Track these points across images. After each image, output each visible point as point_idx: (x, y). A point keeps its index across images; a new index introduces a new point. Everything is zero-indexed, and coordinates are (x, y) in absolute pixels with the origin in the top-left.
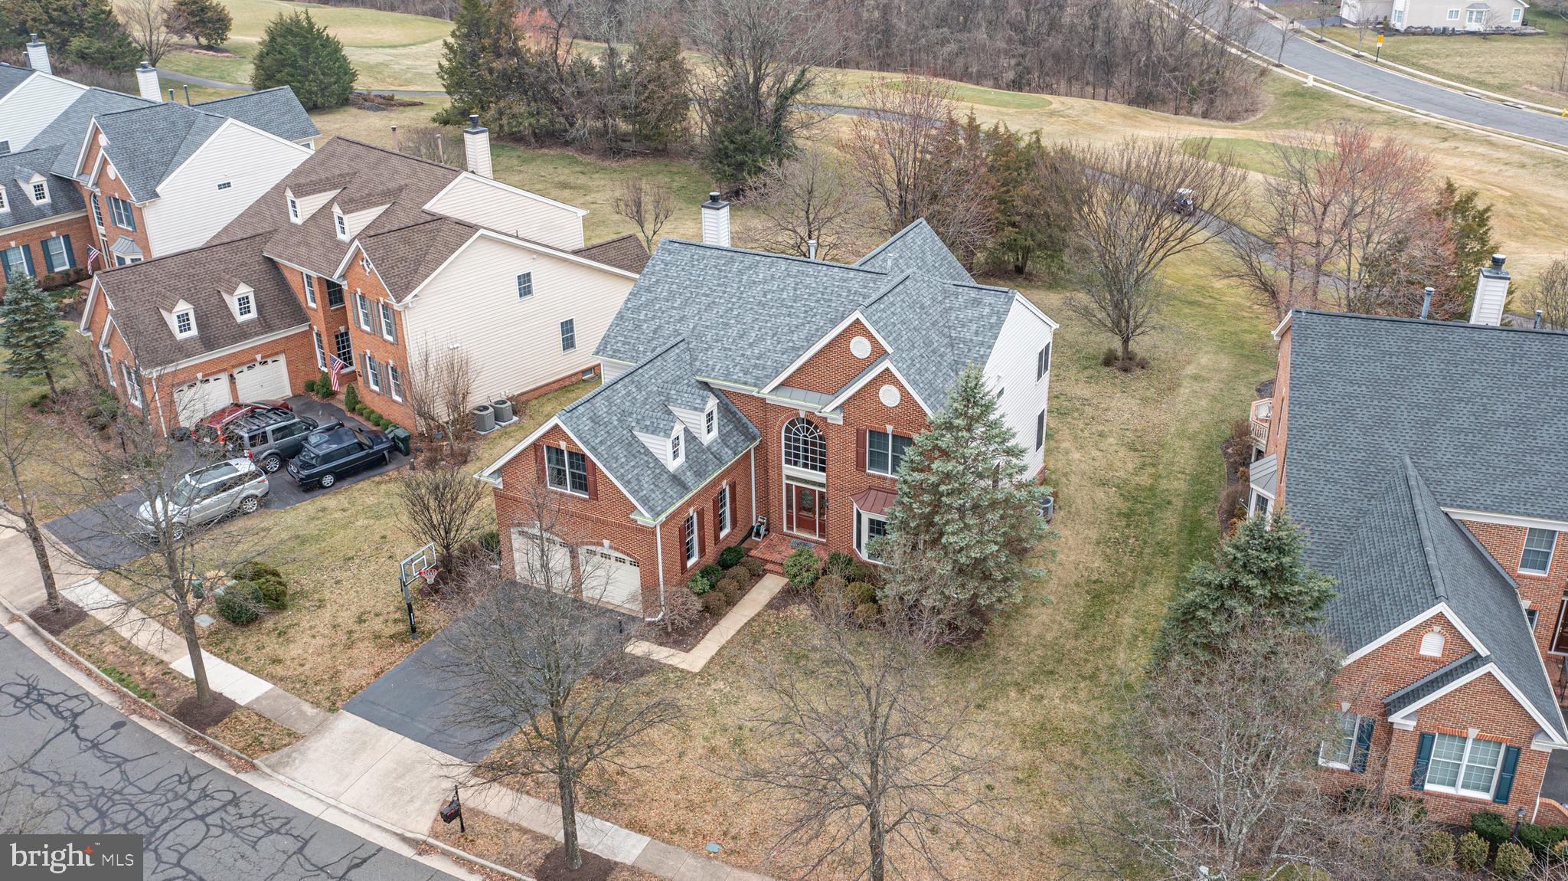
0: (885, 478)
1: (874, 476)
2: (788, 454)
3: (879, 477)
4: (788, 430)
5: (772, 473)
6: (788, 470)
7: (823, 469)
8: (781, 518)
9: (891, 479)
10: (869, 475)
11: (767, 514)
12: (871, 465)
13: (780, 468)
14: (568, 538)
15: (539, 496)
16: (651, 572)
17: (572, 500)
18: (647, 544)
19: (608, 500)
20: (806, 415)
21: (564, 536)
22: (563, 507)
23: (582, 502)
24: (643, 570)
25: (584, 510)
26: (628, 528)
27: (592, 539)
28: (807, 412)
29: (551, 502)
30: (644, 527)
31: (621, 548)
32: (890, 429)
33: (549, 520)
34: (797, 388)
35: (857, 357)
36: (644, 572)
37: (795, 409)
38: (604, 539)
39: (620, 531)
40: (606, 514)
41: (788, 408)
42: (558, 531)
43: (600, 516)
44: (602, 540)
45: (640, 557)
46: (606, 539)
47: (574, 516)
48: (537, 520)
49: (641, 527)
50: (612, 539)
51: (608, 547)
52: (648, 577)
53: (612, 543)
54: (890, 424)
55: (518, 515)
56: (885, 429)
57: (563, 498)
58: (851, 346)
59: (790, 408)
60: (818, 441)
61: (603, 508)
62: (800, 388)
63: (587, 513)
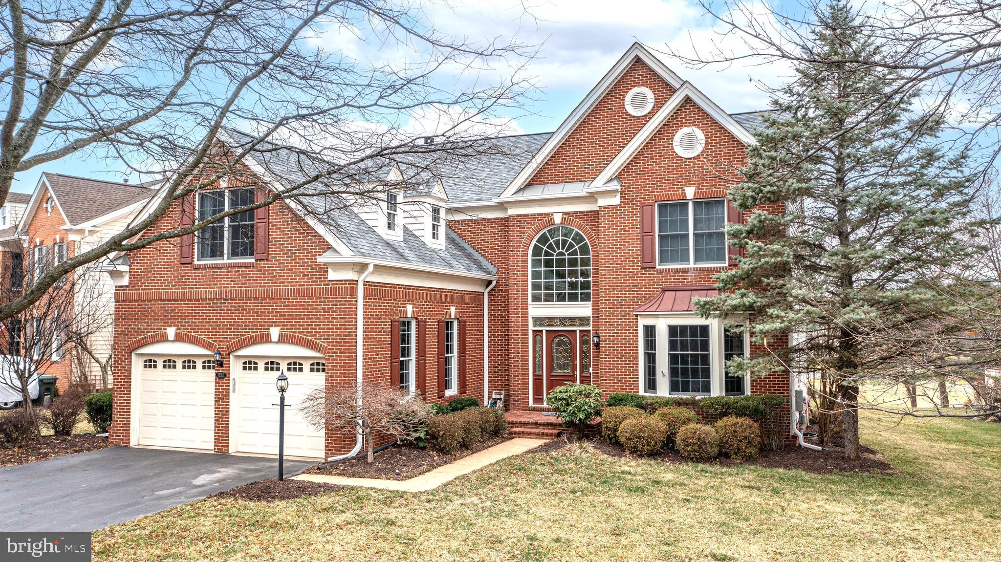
0: (685, 271)
1: (669, 271)
2: (536, 287)
3: (677, 271)
4: (537, 251)
5: (515, 319)
6: (537, 310)
7: (586, 298)
8: (526, 385)
9: (696, 270)
10: (661, 272)
11: (507, 387)
12: (662, 261)
13: (525, 308)
14: (216, 341)
15: (180, 281)
16: (343, 367)
17: (228, 272)
18: (340, 315)
19: (285, 254)
20: (563, 220)
21: (210, 341)
22: (214, 288)
23: (244, 269)
24: (332, 366)
25: (245, 284)
26: (311, 294)
27: (252, 332)
28: (565, 213)
29: (196, 285)
30: (337, 284)
31: (297, 334)
32: (690, 192)
33: (190, 320)
34: (551, 183)
35: (634, 117)
36: (333, 370)
37: (548, 214)
38: (272, 326)
39: (298, 302)
40: (278, 279)
41: (539, 215)
42: (200, 335)
43: (268, 286)
44: (269, 329)
45: (328, 342)
46: (275, 326)
47: (228, 300)
48: (171, 326)
49: (332, 284)
50: (284, 322)
51: (276, 340)
52: (338, 377)
53: (284, 329)
54: (691, 185)
55: (143, 326)
56: (684, 194)
57: (215, 272)
58: (626, 103)
59: (541, 214)
60: (579, 257)
61: (275, 270)
62: (555, 183)
63: (250, 287)
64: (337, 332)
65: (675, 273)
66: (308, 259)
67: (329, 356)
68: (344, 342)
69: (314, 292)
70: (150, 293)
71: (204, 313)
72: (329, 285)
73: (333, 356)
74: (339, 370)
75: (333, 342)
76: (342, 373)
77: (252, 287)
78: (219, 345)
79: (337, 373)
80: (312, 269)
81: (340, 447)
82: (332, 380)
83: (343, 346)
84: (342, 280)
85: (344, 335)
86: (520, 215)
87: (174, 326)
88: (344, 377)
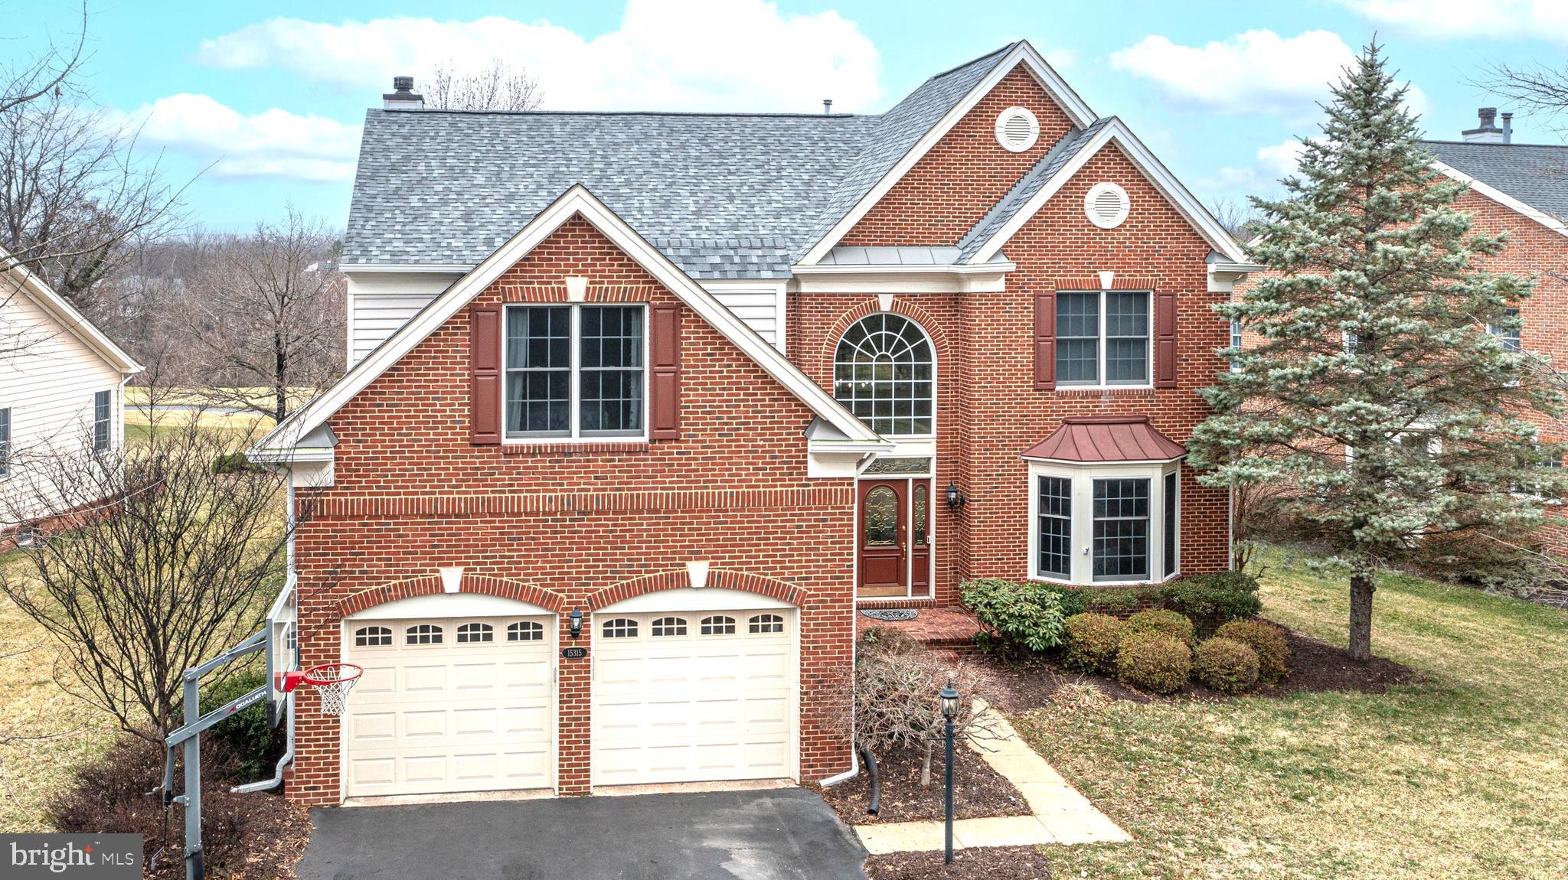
0: (1097, 395)
1: (1074, 394)
3: (1086, 395)
4: (845, 353)
7: (923, 428)
10: (1063, 395)
14: (563, 591)
15: (471, 476)
16: (838, 624)
17: (588, 461)
18: (832, 537)
19: (716, 430)
20: (894, 305)
21: (549, 590)
22: (555, 491)
23: (624, 456)
24: (814, 625)
25: (627, 483)
26: (772, 502)
27: (647, 572)
28: (897, 295)
29: (511, 485)
30: (826, 485)
31: (745, 573)
32: (1107, 279)
33: (496, 551)
34: (874, 245)
35: (1008, 152)
36: (817, 630)
37: (869, 295)
38: (690, 559)
39: (746, 516)
40: (702, 476)
41: (853, 295)
42: (523, 581)
43: (679, 488)
44: (684, 565)
45: (806, 584)
46: (697, 559)
47: (590, 513)
48: (450, 565)
49: (815, 485)
50: (717, 552)
51: (702, 584)
52: (828, 642)
53: (717, 564)
54: (1108, 268)
55: (378, 566)
56: (1098, 282)
57: (557, 461)
58: (997, 130)
59: (858, 295)
60: (913, 363)
61: (695, 459)
62: (881, 245)
63: (640, 489)
64: (826, 566)
65: (1083, 398)
66: (765, 440)
67: (809, 608)
68: (840, 583)
69: (779, 498)
70: (397, 499)
71: (533, 539)
72: (809, 485)
73: (818, 608)
74: (829, 630)
75: (818, 584)
76: (835, 636)
77: (645, 489)
78: (569, 597)
79: (826, 636)
80: (772, 457)
81: (830, 760)
82: (814, 648)
83: (836, 589)
84: (835, 479)
85: (840, 572)
86: (822, 295)
87: (458, 564)
88: (839, 641)
